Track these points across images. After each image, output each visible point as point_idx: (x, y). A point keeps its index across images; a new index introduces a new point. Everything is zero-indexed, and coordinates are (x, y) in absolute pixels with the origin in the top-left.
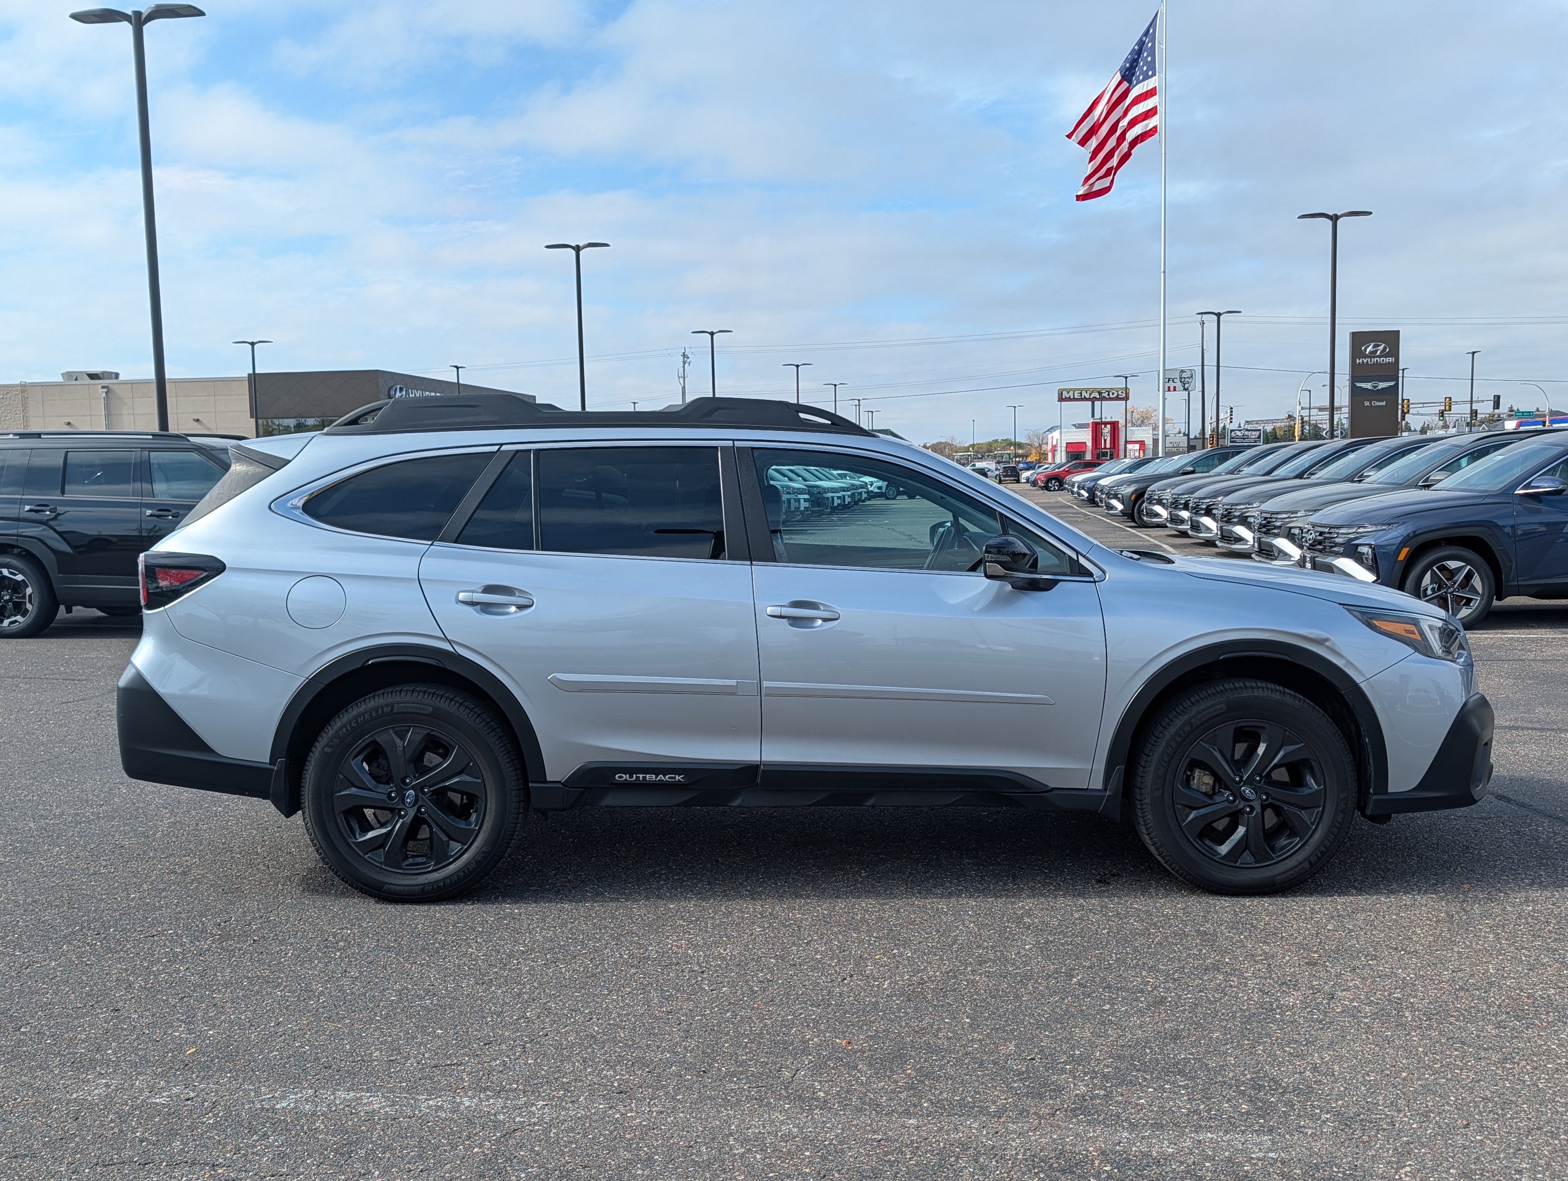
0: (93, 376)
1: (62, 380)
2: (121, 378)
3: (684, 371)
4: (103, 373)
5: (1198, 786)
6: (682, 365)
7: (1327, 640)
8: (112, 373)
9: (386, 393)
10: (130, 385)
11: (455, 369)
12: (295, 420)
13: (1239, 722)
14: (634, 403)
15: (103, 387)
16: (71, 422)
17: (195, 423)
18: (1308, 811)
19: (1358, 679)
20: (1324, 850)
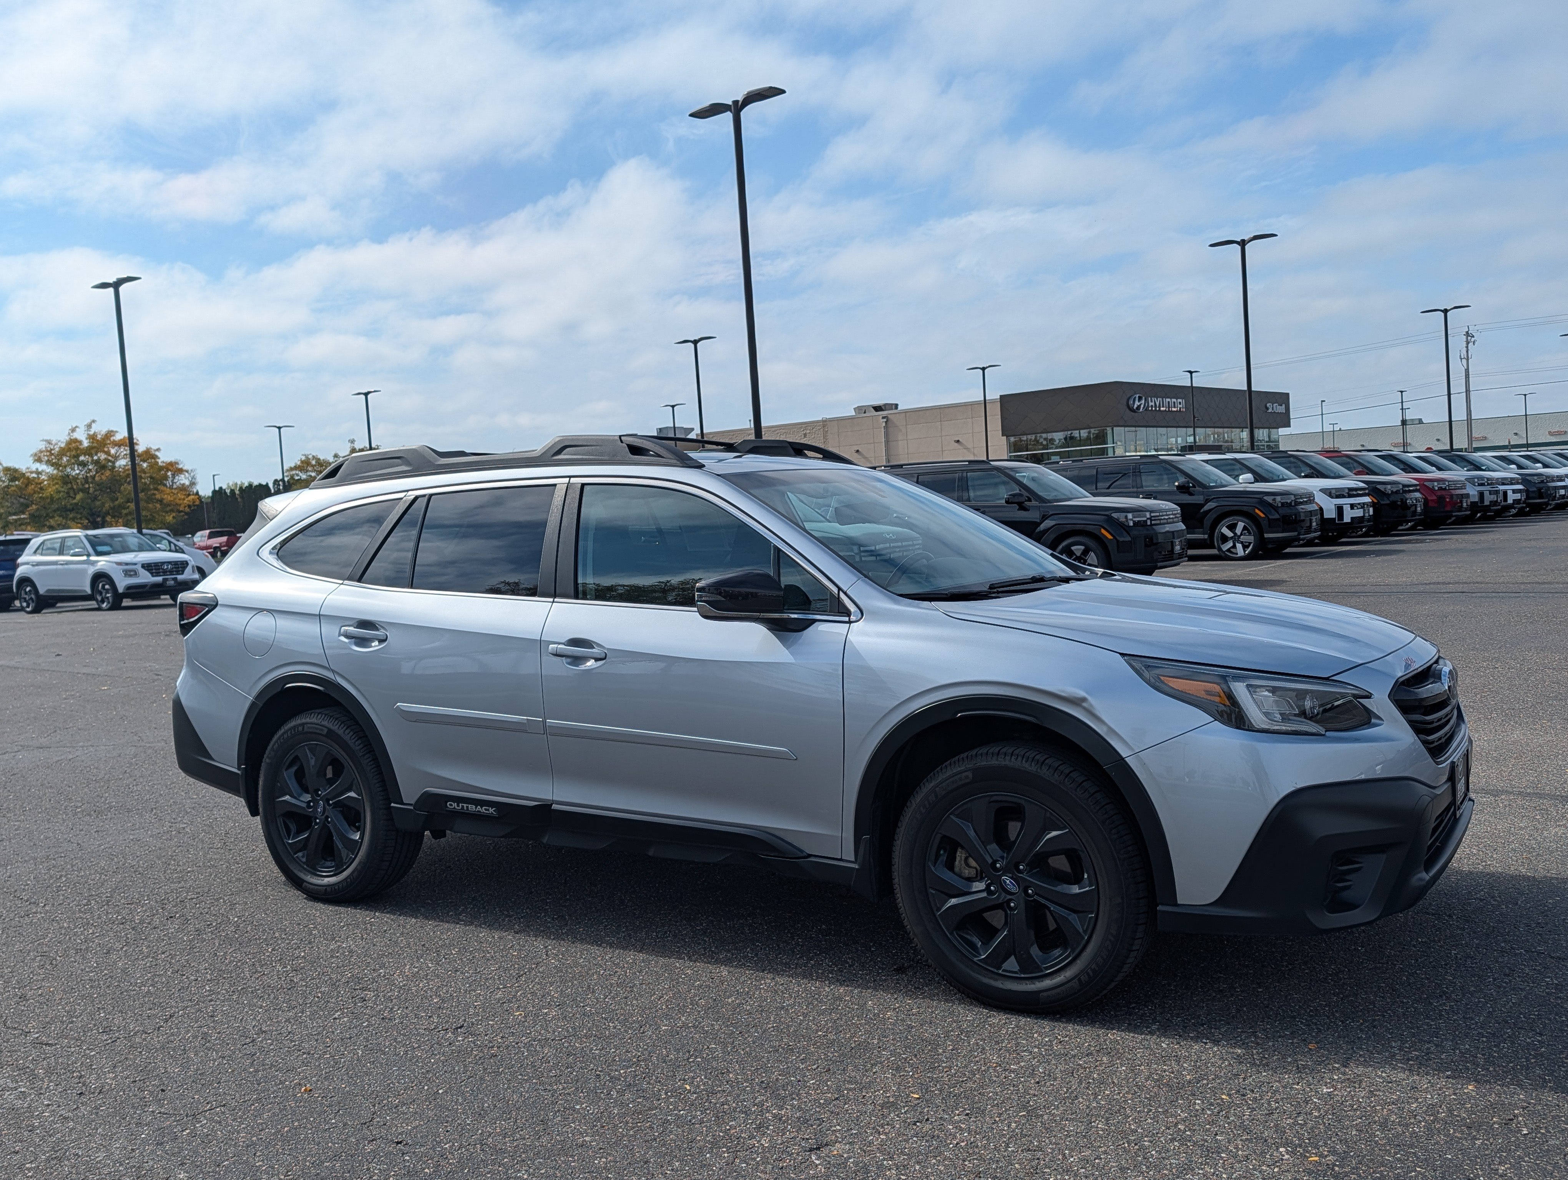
0: (877, 409)
1: (854, 414)
2: (900, 408)
3: (1467, 352)
4: (885, 405)
5: (960, 869)
6: (1465, 345)
7: (1084, 700)
8: (892, 404)
9: (1125, 403)
10: (904, 414)
11: (1189, 374)
12: (1062, 433)
13: (992, 796)
14: (1402, 392)
15: (883, 418)
16: (860, 450)
17: (956, 444)
18: (1081, 915)
19: (1124, 752)
20: (1097, 969)
